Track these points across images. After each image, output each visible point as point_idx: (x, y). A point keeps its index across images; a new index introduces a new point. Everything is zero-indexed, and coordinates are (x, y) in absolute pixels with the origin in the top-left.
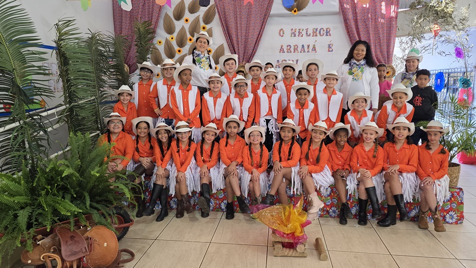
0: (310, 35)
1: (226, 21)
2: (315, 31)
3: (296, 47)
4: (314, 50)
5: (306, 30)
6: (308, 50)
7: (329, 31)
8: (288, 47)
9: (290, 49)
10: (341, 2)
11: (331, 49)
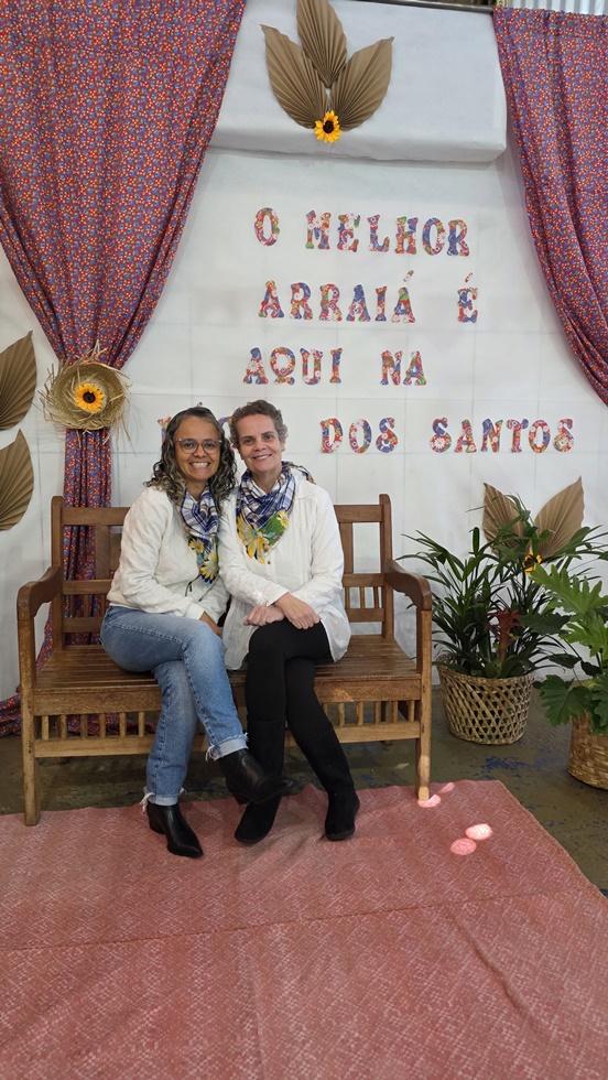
0: (385, 247)
2: (407, 229)
3: (330, 297)
4: (405, 312)
5: (372, 224)
6: (381, 311)
7: (462, 233)
8: (298, 291)
9: (304, 300)
10: (515, 107)
11: (471, 309)
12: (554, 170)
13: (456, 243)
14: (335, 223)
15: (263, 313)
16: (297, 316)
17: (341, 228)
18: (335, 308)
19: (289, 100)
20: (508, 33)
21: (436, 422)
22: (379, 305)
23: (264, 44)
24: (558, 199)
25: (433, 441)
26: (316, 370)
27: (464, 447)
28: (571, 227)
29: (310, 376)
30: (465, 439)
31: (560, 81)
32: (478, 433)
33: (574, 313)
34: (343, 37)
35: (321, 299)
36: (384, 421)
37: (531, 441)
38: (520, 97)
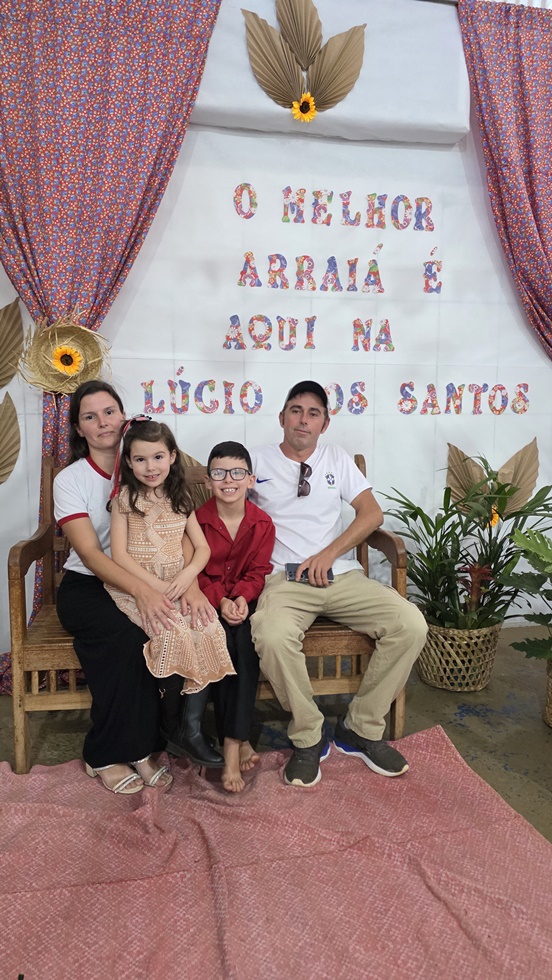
0: (356, 222)
2: (377, 205)
4: (374, 283)
5: (344, 199)
6: (352, 282)
7: (427, 209)
8: (275, 262)
9: (281, 270)
10: (477, 94)
11: (435, 280)
12: (514, 152)
13: (423, 219)
14: (309, 199)
15: (242, 282)
16: (274, 285)
17: (316, 203)
18: (310, 278)
19: (267, 81)
20: (472, 24)
21: (404, 386)
22: (350, 275)
23: (244, 28)
24: (517, 179)
25: (401, 403)
26: (291, 336)
27: (430, 410)
28: (528, 205)
29: (286, 342)
30: (430, 401)
31: (519, 70)
32: (442, 397)
33: (530, 285)
34: (319, 23)
35: (296, 269)
36: (355, 385)
37: (490, 404)
38: (483, 83)
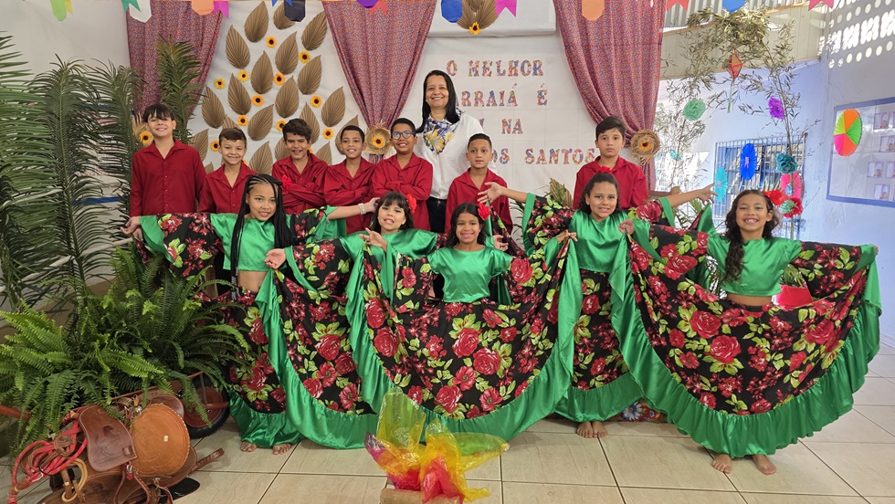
0: (503, 74)
1: (346, 44)
2: (514, 65)
3: (479, 96)
4: (513, 102)
5: (497, 65)
6: (502, 102)
7: (539, 66)
8: (465, 95)
9: (467, 98)
11: (544, 99)
13: (537, 70)
14: (481, 65)
16: (465, 105)
17: (484, 67)
18: (482, 101)
21: (528, 150)
22: (501, 99)
25: (526, 159)
27: (541, 162)
30: (541, 158)
32: (547, 155)
35: (475, 98)
36: (503, 150)
37: (574, 159)
